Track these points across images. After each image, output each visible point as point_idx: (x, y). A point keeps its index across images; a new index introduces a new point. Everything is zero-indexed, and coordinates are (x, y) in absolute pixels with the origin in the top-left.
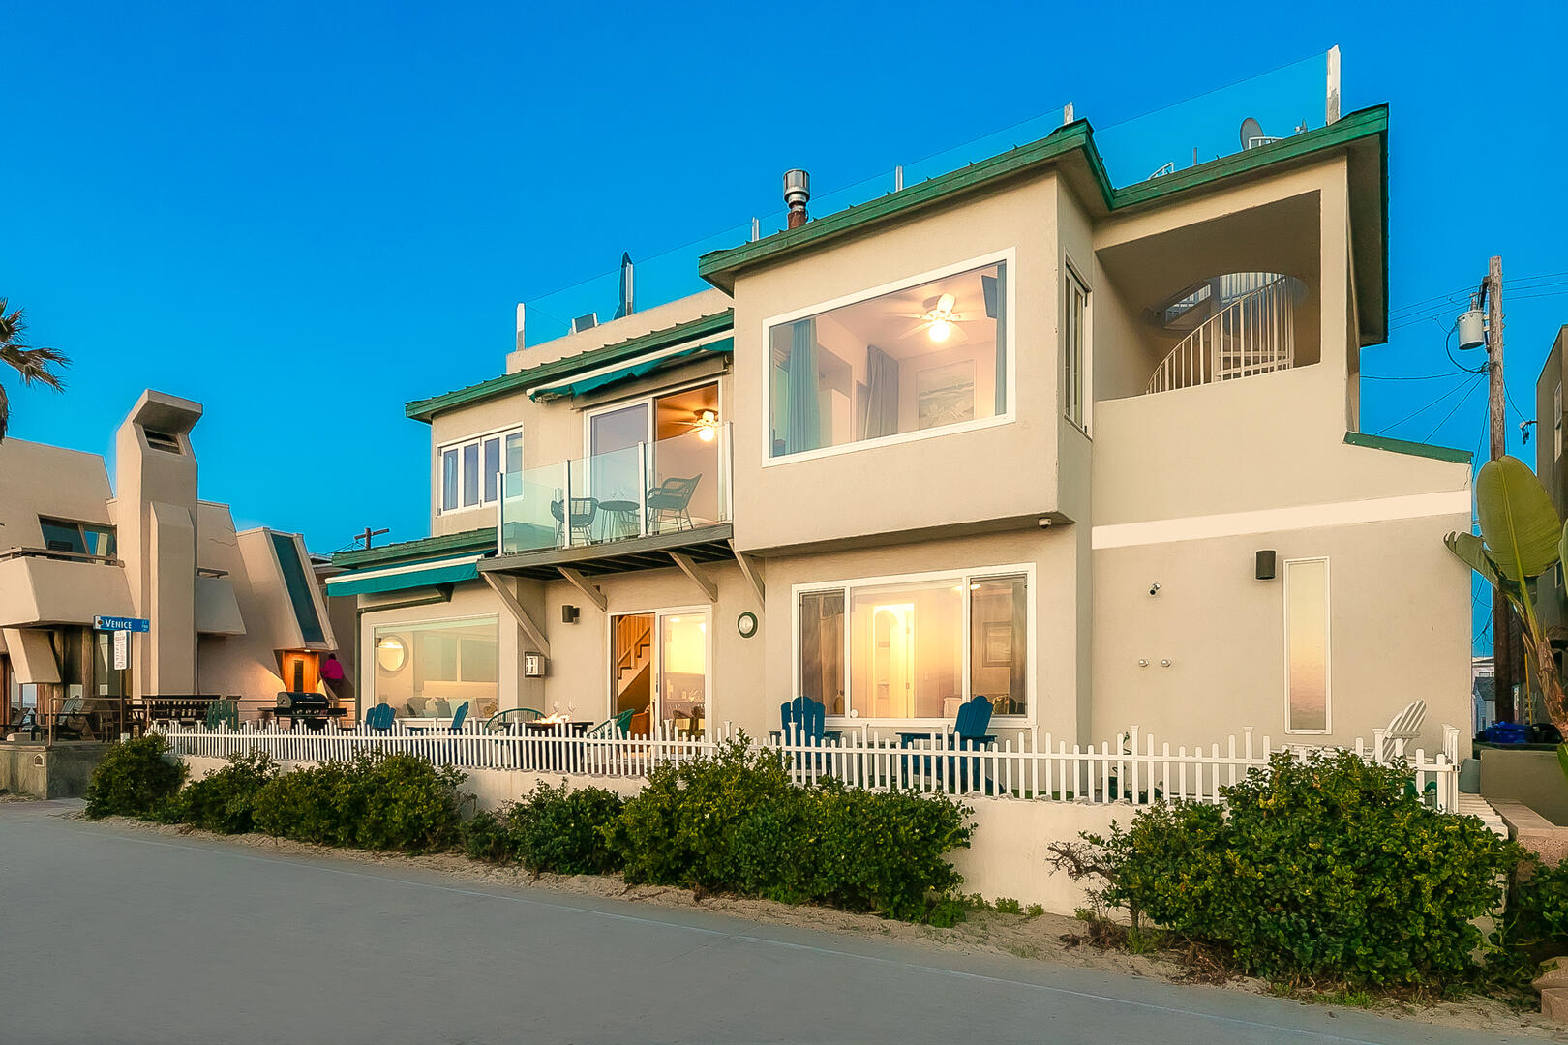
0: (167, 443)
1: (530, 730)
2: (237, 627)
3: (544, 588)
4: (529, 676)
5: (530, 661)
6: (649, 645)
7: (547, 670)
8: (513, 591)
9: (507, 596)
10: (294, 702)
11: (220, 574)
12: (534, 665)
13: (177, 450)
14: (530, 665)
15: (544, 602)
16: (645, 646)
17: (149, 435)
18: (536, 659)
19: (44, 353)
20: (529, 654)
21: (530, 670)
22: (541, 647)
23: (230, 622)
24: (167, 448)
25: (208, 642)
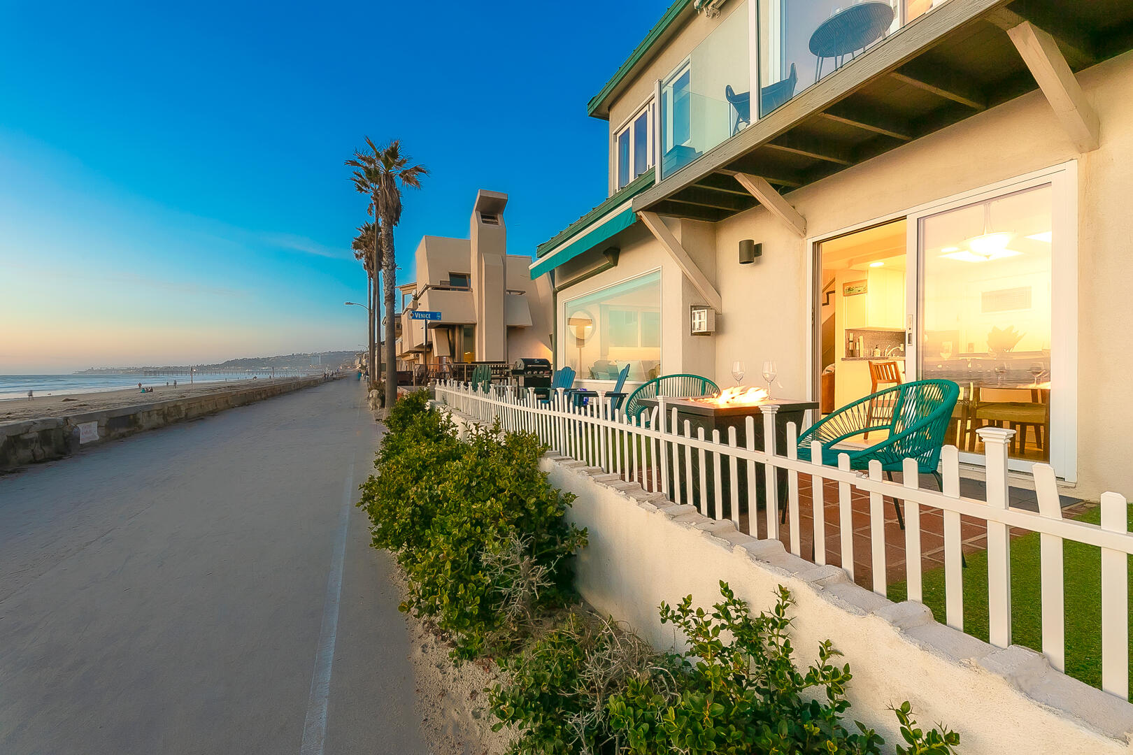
0: (493, 220)
1: (687, 423)
2: (526, 323)
3: (715, 231)
4: (696, 334)
5: (697, 316)
6: (834, 292)
7: (718, 327)
8: (678, 234)
9: (671, 242)
10: (526, 366)
11: (522, 293)
12: (702, 321)
13: (497, 223)
14: (697, 321)
15: (714, 246)
16: (831, 292)
17: (483, 217)
18: (704, 313)
19: (417, 169)
20: (695, 307)
21: (697, 326)
22: (710, 298)
23: (523, 319)
24: (492, 223)
25: (513, 331)
